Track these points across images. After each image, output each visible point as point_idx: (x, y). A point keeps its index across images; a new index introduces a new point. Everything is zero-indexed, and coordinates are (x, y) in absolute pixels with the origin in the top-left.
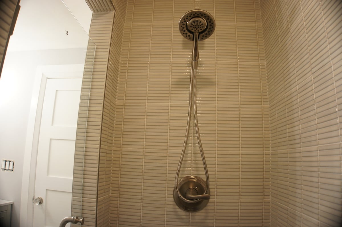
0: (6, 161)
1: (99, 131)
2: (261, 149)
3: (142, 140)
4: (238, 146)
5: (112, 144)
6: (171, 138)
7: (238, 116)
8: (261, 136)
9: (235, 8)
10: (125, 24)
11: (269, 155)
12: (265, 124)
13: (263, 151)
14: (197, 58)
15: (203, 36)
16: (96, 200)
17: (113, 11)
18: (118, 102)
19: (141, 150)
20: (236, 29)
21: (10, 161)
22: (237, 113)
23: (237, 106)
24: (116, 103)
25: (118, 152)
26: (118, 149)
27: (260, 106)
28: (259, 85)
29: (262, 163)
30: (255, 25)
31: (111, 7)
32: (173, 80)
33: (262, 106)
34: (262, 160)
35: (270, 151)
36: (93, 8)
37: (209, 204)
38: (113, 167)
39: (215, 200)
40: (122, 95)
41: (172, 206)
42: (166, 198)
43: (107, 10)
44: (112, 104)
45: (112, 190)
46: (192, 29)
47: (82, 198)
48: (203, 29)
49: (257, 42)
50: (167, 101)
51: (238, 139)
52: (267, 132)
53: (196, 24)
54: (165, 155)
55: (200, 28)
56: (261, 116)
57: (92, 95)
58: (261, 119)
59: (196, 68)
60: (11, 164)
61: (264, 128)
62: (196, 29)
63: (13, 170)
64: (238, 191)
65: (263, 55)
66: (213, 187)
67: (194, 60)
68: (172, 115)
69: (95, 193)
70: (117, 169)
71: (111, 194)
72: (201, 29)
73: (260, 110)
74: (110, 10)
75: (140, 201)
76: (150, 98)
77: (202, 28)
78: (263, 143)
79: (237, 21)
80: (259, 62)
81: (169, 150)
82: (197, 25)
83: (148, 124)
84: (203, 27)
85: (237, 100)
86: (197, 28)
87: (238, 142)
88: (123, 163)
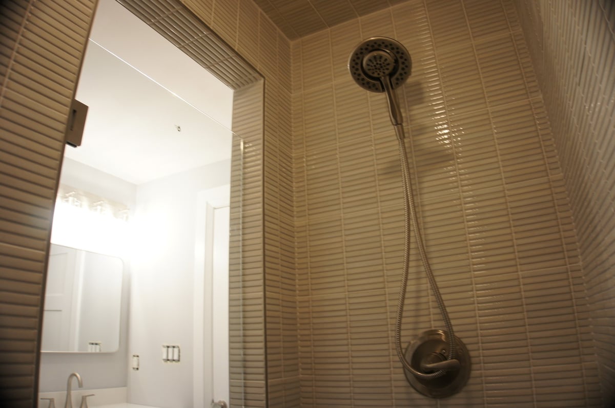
0: (168, 347)
1: (261, 270)
2: (561, 262)
3: (341, 278)
4: (513, 263)
5: (295, 291)
6: (389, 267)
7: (503, 207)
8: (557, 236)
9: (466, 16)
10: (292, 95)
11: (580, 270)
12: (560, 212)
13: (566, 265)
14: (398, 119)
15: (397, 79)
16: (264, 382)
17: (260, 80)
18: (297, 222)
19: (342, 295)
20: (475, 51)
21: (174, 347)
22: (502, 200)
23: (500, 188)
24: (295, 223)
25: (307, 304)
26: (306, 298)
27: (545, 179)
28: (536, 140)
29: (566, 290)
30: (509, 33)
31: (256, 75)
32: (380, 167)
33: (549, 179)
34: (565, 283)
35: (581, 263)
36: (229, 83)
37: (471, 381)
38: (300, 330)
39: (483, 371)
40: (303, 209)
41: (403, 390)
42: (393, 376)
43: (252, 82)
44: (283, 225)
45: (302, 369)
46: (373, 73)
47: (243, 381)
48: (391, 68)
49: (519, 64)
50: (375, 205)
51: (511, 250)
52: (567, 227)
53: (375, 63)
54: (382, 298)
55: (384, 68)
56: (549, 198)
57: (246, 215)
58: (551, 204)
59: (402, 137)
60: (176, 350)
61: (559, 220)
62: (378, 71)
63: (179, 361)
64: (524, 350)
65: (534, 84)
66: (475, 347)
67: (394, 124)
68: (386, 226)
69: (262, 370)
70: (307, 332)
71: (301, 376)
72: (387, 69)
73: (546, 186)
74: (256, 80)
75: (347, 384)
76: (346, 206)
77: (388, 67)
78: (563, 248)
79: (474, 37)
80: (528, 98)
81: (388, 288)
82: (377, 64)
83: (349, 249)
84: (388, 64)
85: (498, 177)
86: (379, 69)
87: (512, 256)
88: (315, 321)
